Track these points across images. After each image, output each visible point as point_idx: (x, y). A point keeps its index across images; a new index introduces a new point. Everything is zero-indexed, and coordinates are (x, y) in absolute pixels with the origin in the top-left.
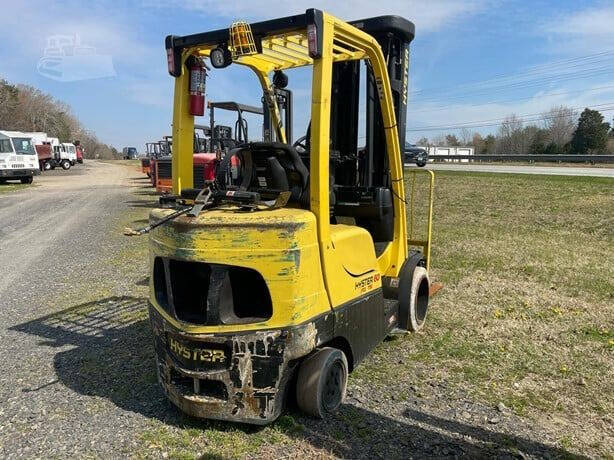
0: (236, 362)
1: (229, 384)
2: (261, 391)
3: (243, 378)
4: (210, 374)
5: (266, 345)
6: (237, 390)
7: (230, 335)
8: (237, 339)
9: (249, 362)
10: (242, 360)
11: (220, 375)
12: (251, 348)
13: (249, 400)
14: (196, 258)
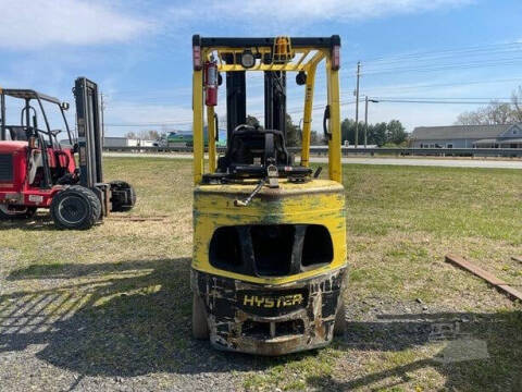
0: (312, 300)
1: (306, 319)
2: (327, 319)
3: (315, 313)
4: (292, 315)
5: (331, 282)
6: (312, 323)
7: (308, 280)
8: (313, 283)
9: (320, 298)
10: (315, 298)
11: (300, 314)
12: (322, 288)
13: (319, 330)
14: (285, 221)
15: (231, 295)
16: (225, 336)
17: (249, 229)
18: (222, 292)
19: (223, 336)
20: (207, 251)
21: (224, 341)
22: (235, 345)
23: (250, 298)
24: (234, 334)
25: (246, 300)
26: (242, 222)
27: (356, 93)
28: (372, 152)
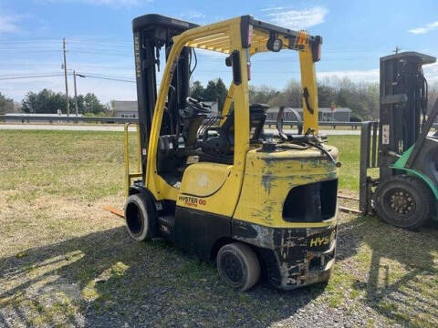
15: (302, 242)
16: (295, 277)
17: (318, 186)
18: (296, 241)
19: (293, 277)
20: (281, 209)
21: (294, 281)
22: (303, 281)
23: (314, 240)
24: (303, 272)
25: (312, 242)
26: (313, 181)
27: (64, 67)
28: (76, 120)
